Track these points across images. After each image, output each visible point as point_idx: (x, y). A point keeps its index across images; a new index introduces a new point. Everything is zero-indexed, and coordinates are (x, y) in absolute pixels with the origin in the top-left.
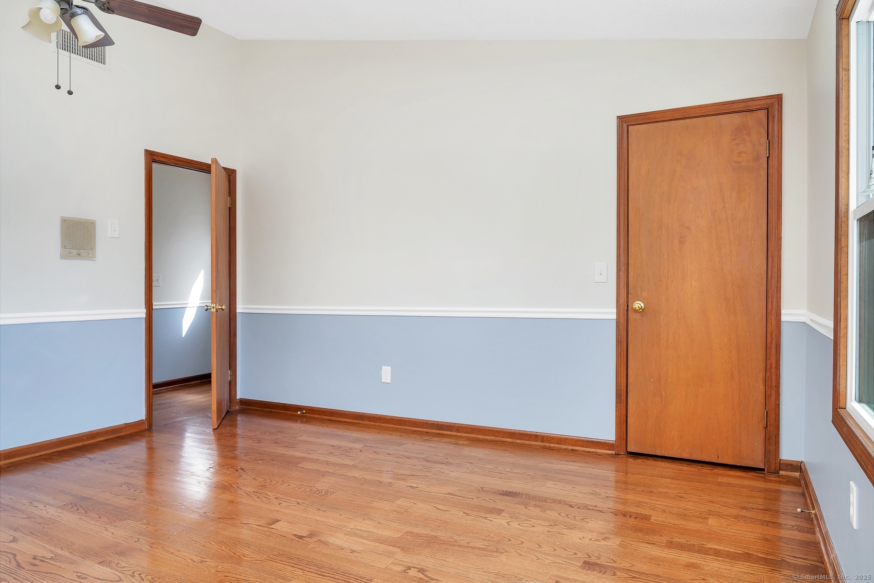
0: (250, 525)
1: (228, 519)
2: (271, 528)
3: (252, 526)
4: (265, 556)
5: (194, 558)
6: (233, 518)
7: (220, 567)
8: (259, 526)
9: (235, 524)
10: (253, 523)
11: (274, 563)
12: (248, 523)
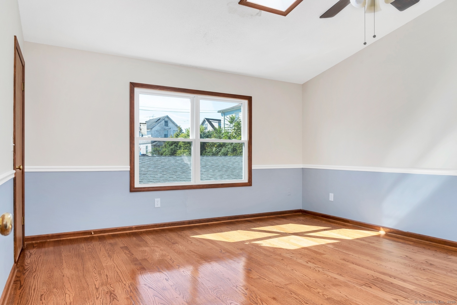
0: (269, 280)
1: (279, 287)
2: (259, 276)
3: (268, 280)
4: (267, 266)
5: (296, 272)
6: (276, 286)
7: (286, 267)
8: (265, 279)
9: (276, 283)
10: (266, 281)
11: (265, 263)
12: (269, 281)
